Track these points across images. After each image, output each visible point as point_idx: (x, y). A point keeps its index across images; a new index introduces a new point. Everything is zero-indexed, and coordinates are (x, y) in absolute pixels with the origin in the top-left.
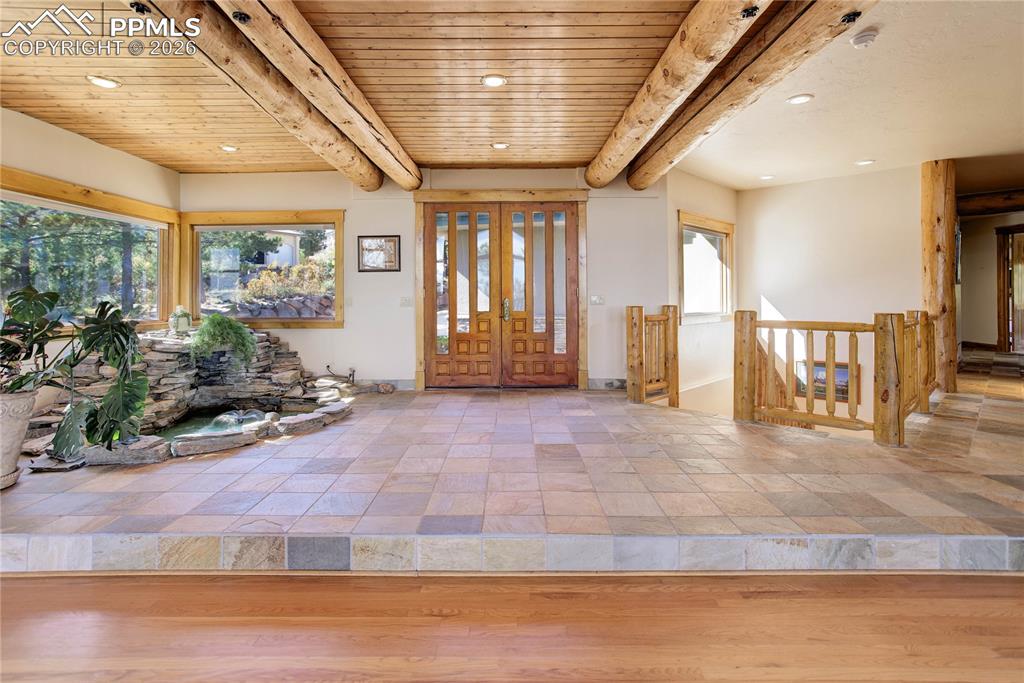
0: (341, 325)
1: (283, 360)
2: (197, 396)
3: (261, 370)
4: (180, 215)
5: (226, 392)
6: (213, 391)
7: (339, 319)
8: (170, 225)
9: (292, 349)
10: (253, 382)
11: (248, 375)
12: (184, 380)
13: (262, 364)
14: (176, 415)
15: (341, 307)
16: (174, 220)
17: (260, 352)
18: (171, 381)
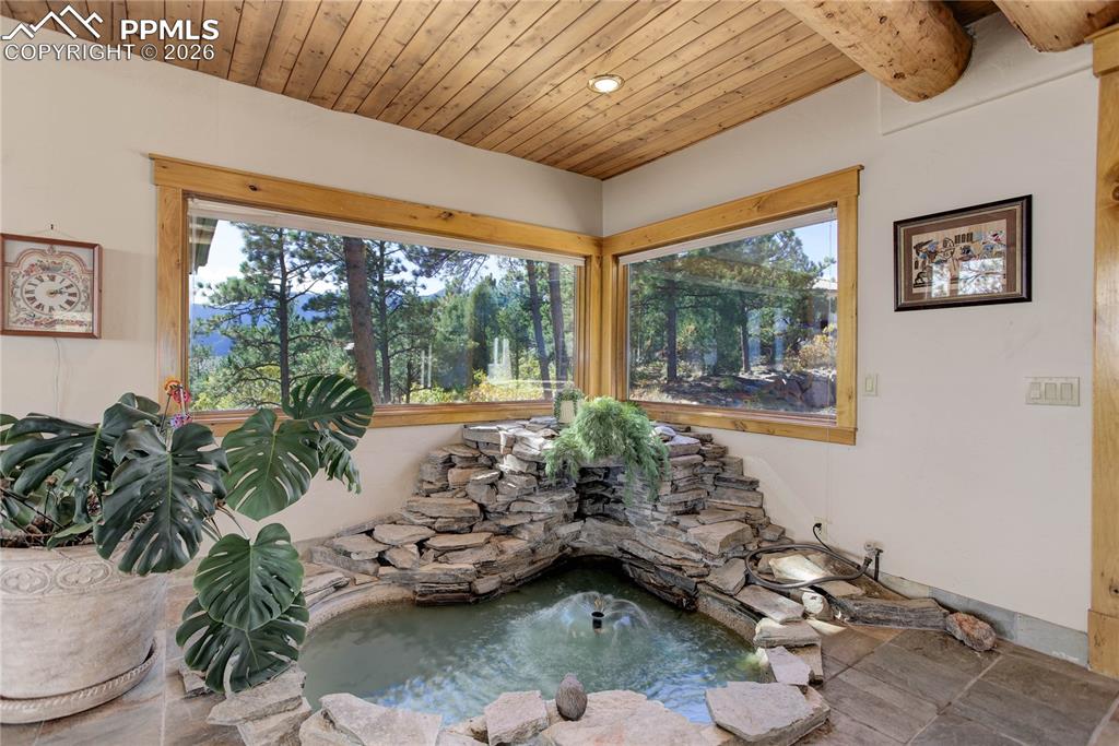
0: (849, 436)
1: (730, 492)
2: (584, 534)
3: (681, 509)
4: (600, 243)
5: (622, 537)
6: (604, 532)
7: (844, 423)
8: (587, 258)
9: (749, 474)
10: (661, 532)
11: (656, 514)
12: (549, 509)
13: (682, 497)
14: (523, 571)
15: (852, 395)
16: (591, 251)
17: (680, 474)
18: (527, 507)
